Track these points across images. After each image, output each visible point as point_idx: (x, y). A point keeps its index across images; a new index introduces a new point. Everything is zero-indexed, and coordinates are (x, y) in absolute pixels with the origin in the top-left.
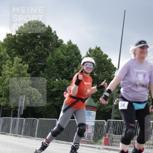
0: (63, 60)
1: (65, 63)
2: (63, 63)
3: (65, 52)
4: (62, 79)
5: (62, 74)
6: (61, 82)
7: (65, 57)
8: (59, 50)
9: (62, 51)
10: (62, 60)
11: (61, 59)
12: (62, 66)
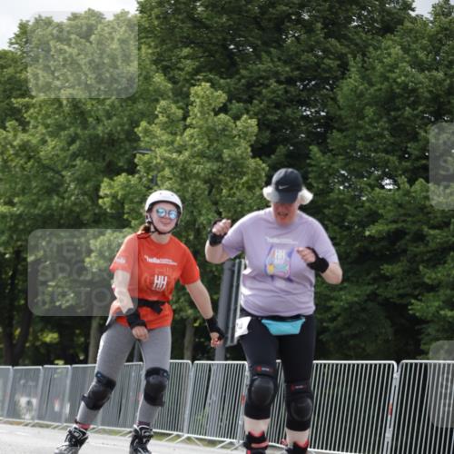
0: (414, 90)
1: (421, 108)
2: (414, 105)
3: (422, 55)
4: (412, 182)
5: (410, 154)
6: (407, 193)
7: (421, 77)
8: (392, 48)
9: (406, 50)
10: (410, 92)
11: (405, 87)
12: (408, 119)
